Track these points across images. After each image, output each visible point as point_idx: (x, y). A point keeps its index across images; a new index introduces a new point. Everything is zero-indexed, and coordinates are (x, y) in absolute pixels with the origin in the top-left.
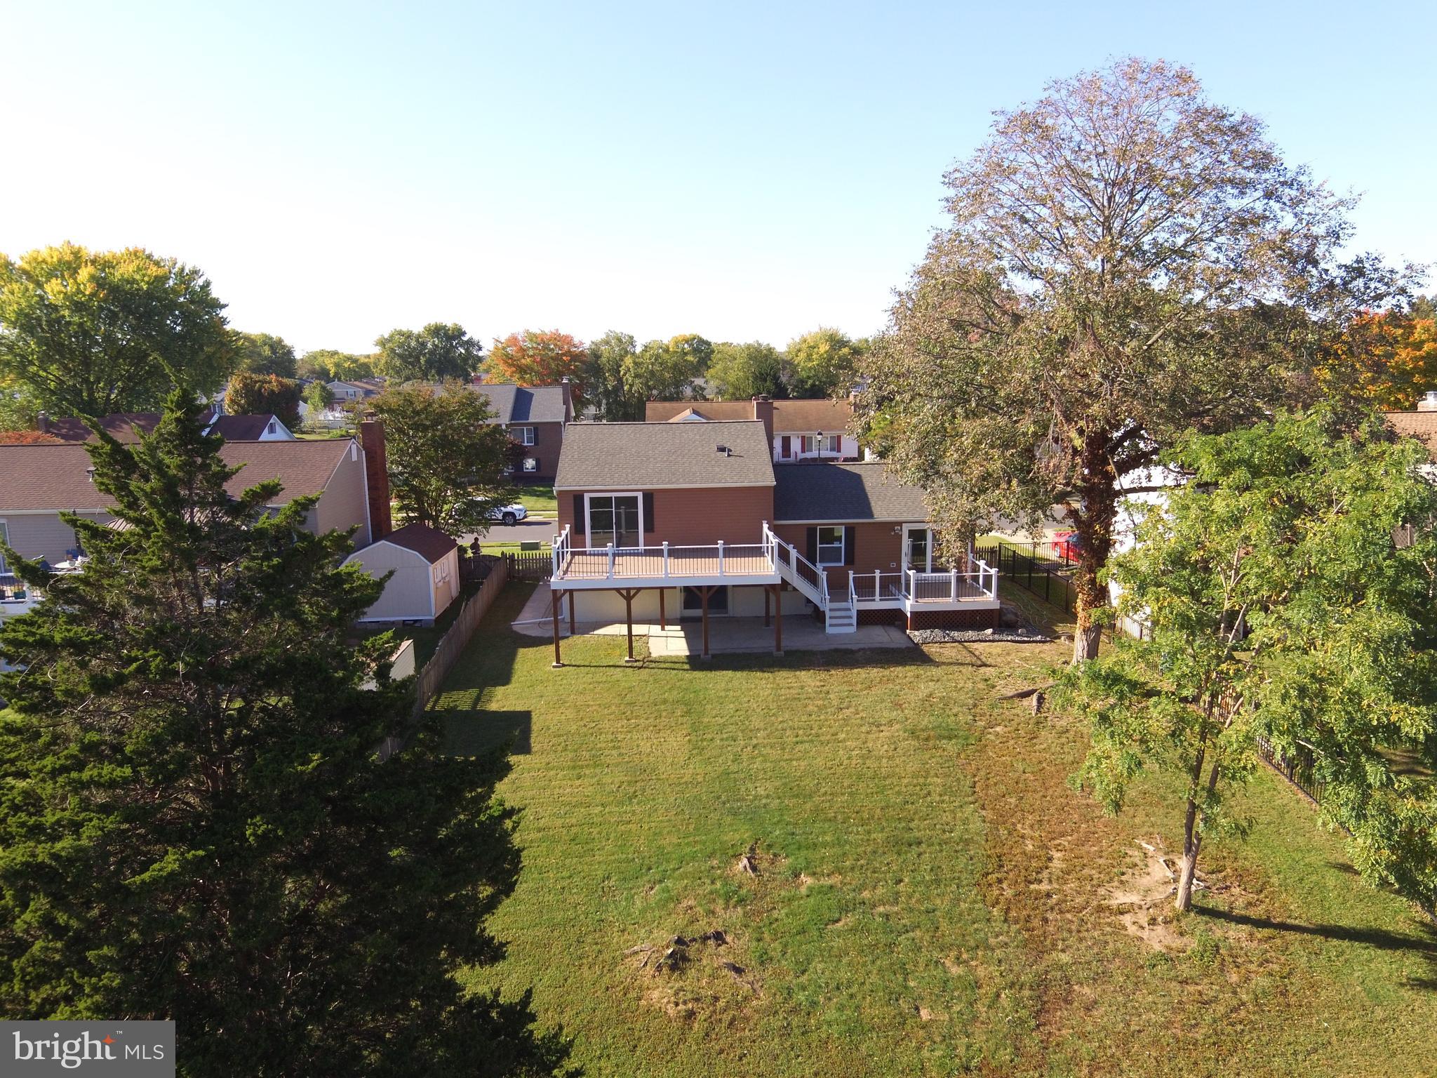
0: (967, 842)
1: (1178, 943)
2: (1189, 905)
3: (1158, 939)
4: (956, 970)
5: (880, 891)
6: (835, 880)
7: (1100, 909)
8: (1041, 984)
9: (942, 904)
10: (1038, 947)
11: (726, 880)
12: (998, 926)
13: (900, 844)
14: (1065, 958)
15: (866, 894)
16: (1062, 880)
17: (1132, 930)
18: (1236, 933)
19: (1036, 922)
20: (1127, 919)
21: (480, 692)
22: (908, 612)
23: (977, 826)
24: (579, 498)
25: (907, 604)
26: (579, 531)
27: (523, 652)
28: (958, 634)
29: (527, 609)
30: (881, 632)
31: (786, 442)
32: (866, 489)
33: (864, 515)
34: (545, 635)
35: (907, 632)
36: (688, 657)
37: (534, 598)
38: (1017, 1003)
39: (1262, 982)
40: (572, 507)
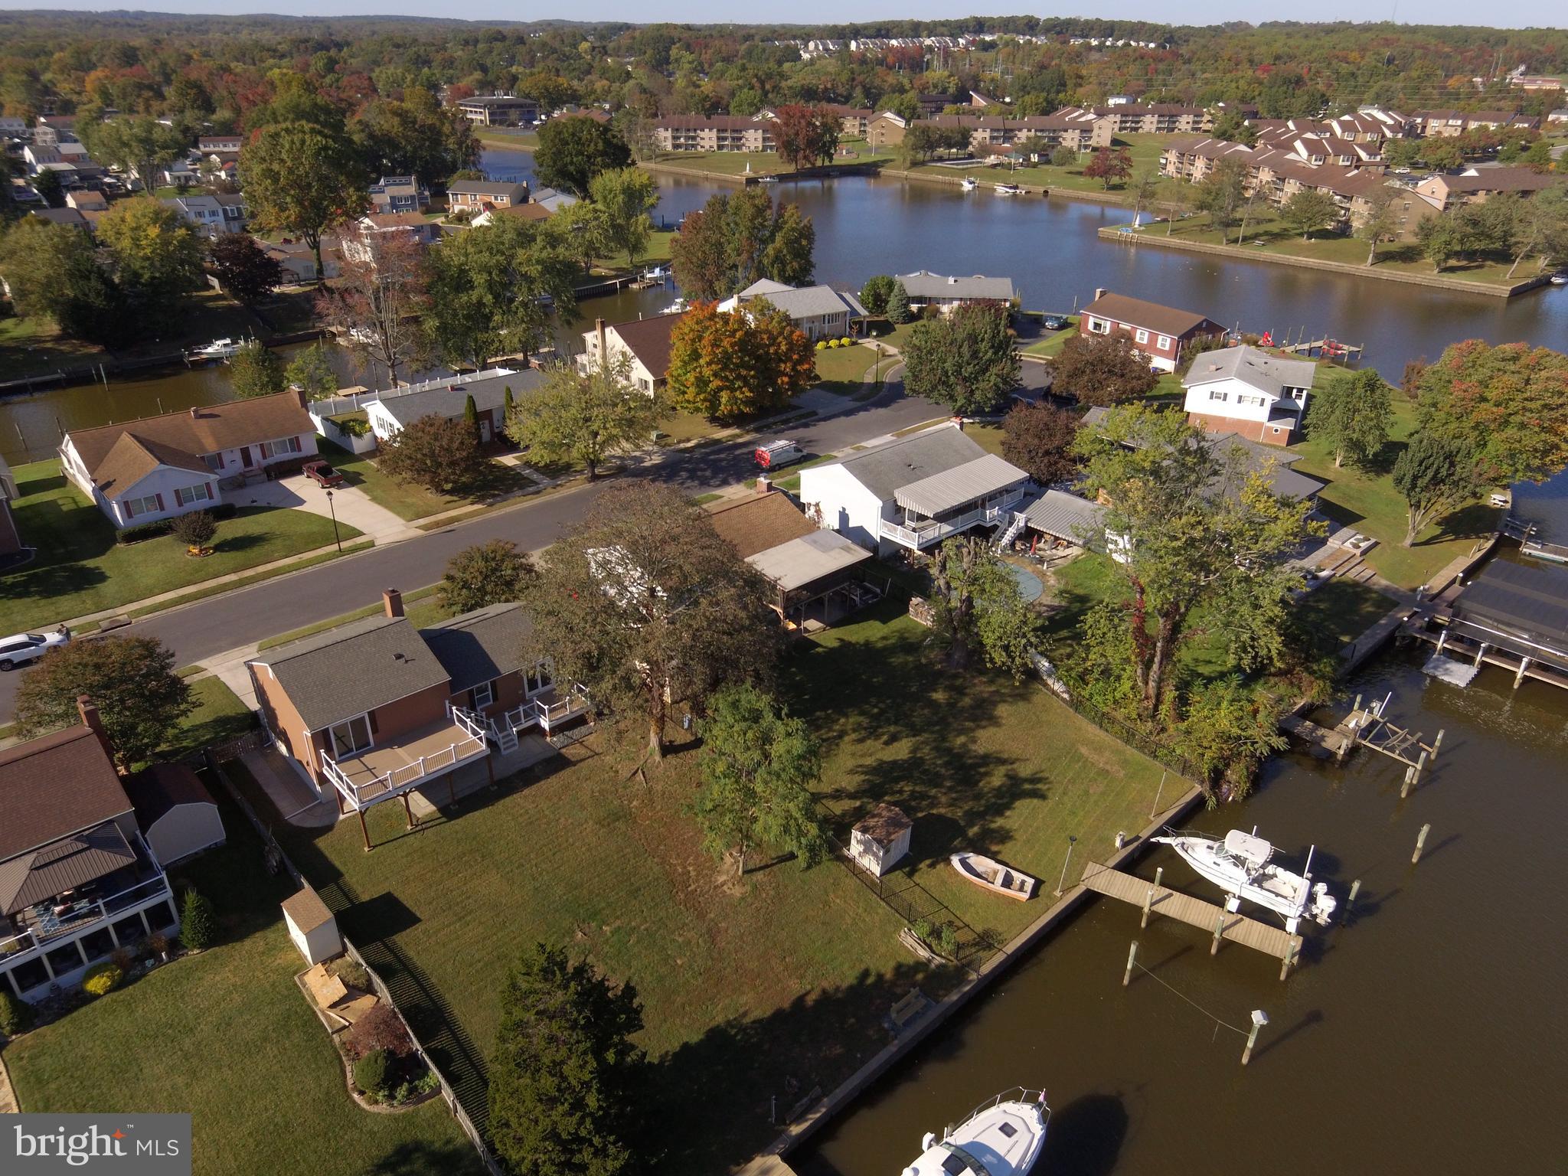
0: (657, 879)
1: (744, 890)
2: (745, 872)
3: (737, 891)
4: (680, 940)
5: (638, 920)
6: (618, 923)
7: (715, 887)
8: (709, 930)
9: (662, 914)
10: (701, 916)
11: (577, 944)
12: (686, 914)
13: (634, 893)
14: (712, 915)
15: (633, 923)
16: (697, 881)
17: (728, 891)
18: (759, 876)
19: (697, 905)
20: (725, 888)
21: (340, 888)
22: (547, 728)
23: (656, 869)
24: (326, 732)
25: (545, 723)
26: (329, 751)
27: (322, 843)
28: (576, 733)
29: (274, 798)
30: (530, 741)
31: (246, 454)
32: (484, 646)
33: (497, 672)
34: (326, 822)
35: (548, 739)
36: (439, 810)
37: (261, 780)
38: (705, 942)
39: (772, 893)
40: (322, 739)
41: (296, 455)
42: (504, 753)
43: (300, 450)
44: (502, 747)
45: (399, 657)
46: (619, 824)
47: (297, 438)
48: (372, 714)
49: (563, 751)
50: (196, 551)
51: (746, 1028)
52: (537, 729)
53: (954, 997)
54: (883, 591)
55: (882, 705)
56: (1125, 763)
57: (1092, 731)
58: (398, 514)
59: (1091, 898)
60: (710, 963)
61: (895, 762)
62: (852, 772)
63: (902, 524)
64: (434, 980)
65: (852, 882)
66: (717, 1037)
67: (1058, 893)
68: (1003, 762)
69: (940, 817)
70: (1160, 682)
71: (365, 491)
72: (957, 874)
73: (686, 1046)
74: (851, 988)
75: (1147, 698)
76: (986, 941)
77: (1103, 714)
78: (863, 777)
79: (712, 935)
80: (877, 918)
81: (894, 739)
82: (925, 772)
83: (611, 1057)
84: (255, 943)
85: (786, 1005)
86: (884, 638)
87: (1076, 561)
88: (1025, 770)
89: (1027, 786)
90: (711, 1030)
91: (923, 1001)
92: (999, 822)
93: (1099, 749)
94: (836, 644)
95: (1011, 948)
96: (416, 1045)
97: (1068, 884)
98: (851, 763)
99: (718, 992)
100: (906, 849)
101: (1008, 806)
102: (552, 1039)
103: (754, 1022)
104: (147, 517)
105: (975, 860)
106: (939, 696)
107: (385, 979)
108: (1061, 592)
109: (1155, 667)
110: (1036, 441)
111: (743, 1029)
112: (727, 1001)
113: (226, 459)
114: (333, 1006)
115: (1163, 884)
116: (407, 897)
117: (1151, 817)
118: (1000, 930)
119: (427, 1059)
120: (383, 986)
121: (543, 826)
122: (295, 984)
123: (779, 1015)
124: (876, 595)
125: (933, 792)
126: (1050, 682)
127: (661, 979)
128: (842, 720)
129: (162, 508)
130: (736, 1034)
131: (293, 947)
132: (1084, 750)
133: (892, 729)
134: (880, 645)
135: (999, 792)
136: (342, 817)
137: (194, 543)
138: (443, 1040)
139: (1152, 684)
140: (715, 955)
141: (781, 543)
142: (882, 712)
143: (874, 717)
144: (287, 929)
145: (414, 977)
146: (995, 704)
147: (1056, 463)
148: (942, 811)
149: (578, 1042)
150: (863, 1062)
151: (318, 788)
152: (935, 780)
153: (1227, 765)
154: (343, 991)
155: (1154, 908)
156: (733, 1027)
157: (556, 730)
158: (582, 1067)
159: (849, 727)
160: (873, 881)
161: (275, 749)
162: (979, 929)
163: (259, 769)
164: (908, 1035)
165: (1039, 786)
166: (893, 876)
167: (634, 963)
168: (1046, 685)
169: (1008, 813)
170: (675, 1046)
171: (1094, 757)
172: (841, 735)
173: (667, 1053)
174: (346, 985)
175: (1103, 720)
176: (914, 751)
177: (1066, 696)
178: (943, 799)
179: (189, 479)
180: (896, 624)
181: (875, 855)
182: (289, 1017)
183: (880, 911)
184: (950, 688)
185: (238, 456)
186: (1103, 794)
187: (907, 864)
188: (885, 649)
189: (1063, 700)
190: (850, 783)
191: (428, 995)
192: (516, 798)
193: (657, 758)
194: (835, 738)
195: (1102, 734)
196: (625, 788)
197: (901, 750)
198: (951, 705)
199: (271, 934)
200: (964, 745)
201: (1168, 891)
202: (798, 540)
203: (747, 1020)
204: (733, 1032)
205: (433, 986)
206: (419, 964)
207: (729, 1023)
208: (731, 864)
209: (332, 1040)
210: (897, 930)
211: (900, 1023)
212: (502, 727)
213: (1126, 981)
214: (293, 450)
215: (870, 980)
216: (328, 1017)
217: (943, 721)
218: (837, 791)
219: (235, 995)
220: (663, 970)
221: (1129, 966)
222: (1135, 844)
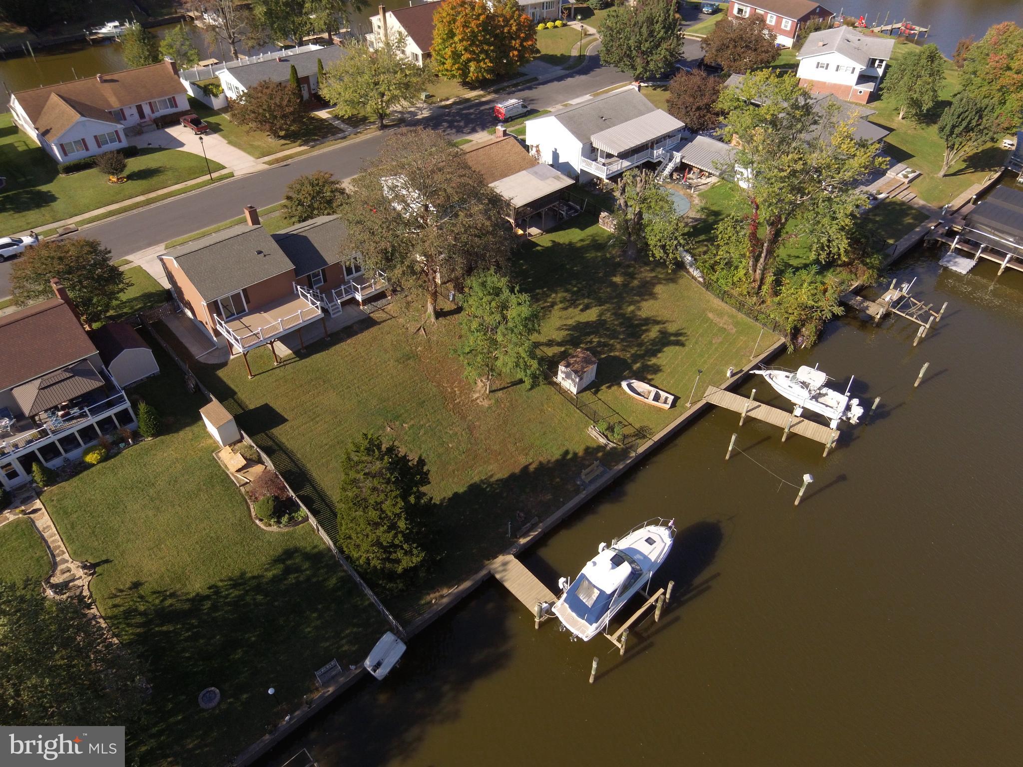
0: (435, 396)
1: (490, 402)
2: (490, 392)
3: (486, 403)
4: (451, 432)
5: (424, 420)
6: (412, 422)
7: (472, 401)
8: (469, 427)
9: (439, 417)
10: (464, 418)
11: (388, 435)
12: (454, 417)
13: (421, 404)
14: (470, 418)
15: (421, 423)
16: (461, 397)
17: (480, 403)
18: (500, 394)
19: (460, 411)
20: (478, 401)
21: (235, 401)
22: (360, 300)
23: (434, 389)
24: (216, 302)
25: (359, 297)
26: (219, 315)
27: (221, 373)
28: (380, 303)
29: (187, 345)
30: (350, 309)
31: (140, 109)
32: (315, 245)
33: (325, 263)
34: (222, 360)
35: (361, 307)
36: (294, 353)
37: (178, 334)
38: (466, 433)
39: (508, 404)
40: (214, 307)
41: (174, 110)
42: (333, 316)
43: (176, 106)
44: (332, 313)
45: (260, 252)
46: (411, 362)
47: (174, 98)
48: (244, 291)
49: (372, 315)
50: (115, 179)
51: (493, 484)
52: (353, 301)
53: (621, 466)
54: (581, 208)
55: (579, 285)
56: (736, 324)
57: (717, 302)
58: (249, 153)
59: (709, 408)
60: (469, 446)
61: (587, 323)
62: (559, 329)
63: (596, 160)
64: (299, 456)
65: (558, 398)
66: (475, 490)
67: (688, 405)
68: (657, 323)
69: (615, 358)
70: (764, 270)
71: (224, 137)
72: (625, 393)
73: (456, 495)
74: (557, 461)
75: (754, 281)
76: (641, 434)
77: (725, 292)
78: (567, 332)
79: (471, 429)
80: (574, 420)
81: (587, 307)
82: (607, 329)
83: (412, 499)
84: (186, 434)
85: (517, 471)
86: (582, 240)
87: (713, 187)
88: (672, 328)
89: (672, 338)
90: (471, 485)
91: (601, 469)
92: (654, 361)
93: (720, 314)
94: (550, 244)
95: (657, 438)
96: (291, 493)
97: (696, 399)
98: (558, 323)
99: (475, 463)
100: (593, 378)
101: (660, 351)
102: (374, 489)
103: (497, 481)
104: (78, 155)
105: (637, 384)
106: (618, 279)
107: (269, 455)
108: (702, 209)
109: (762, 260)
110: (691, 100)
111: (490, 485)
112: (481, 468)
113: (127, 113)
114: (239, 471)
115: (755, 399)
116: (278, 406)
117: (751, 358)
118: (651, 427)
119: (298, 501)
120: (268, 459)
121: (361, 363)
122: (214, 458)
123: (512, 477)
124: (576, 211)
125: (612, 342)
126: (691, 270)
127: (439, 456)
128: (553, 295)
129: (87, 149)
130: (487, 487)
131: (210, 436)
132: (710, 315)
133: (586, 301)
134: (579, 245)
135: (654, 342)
136: (232, 357)
137: (113, 174)
138: (307, 491)
139: (758, 272)
140: (473, 441)
141: (513, 173)
142: (580, 290)
143: (573, 293)
144: (205, 425)
145: (286, 454)
146: (654, 285)
147: (704, 116)
148: (617, 354)
149: (391, 491)
150: (564, 504)
151: (215, 339)
152: (614, 335)
153: (803, 325)
154: (245, 462)
155: (749, 414)
156: (484, 484)
157: (366, 301)
158: (394, 505)
159: (558, 300)
160: (572, 397)
161: (185, 314)
162: (637, 426)
163: (174, 326)
164: (592, 488)
165: (680, 338)
166: (584, 394)
167: (423, 446)
168: (688, 272)
169: (659, 355)
170: (450, 494)
171: (716, 320)
172: (553, 305)
173: (444, 498)
174: (245, 458)
175: (724, 295)
176: (600, 315)
177: (701, 280)
178: (618, 346)
179: (105, 128)
180: (590, 231)
181: (573, 381)
182: (212, 477)
183: (576, 415)
184: (625, 274)
185: (134, 111)
186: (721, 343)
187: (593, 387)
188: (582, 247)
189: (699, 282)
190: (559, 336)
191: (296, 465)
192: (343, 345)
193: (433, 320)
194: (548, 307)
195: (723, 305)
196: (413, 339)
197: (592, 315)
198: (625, 285)
199: (195, 428)
200: (633, 312)
201: (758, 404)
202: (524, 172)
203: (492, 480)
204: (485, 486)
205: (298, 460)
206: (289, 446)
207: (482, 481)
208: (482, 386)
209: (240, 491)
210: (587, 427)
211: (587, 481)
212: (331, 300)
213: (727, 457)
214: (172, 107)
215: (569, 457)
216: (235, 477)
217: (620, 296)
218: (550, 341)
219: (178, 465)
220: (441, 450)
221: (730, 448)
222: (740, 375)
